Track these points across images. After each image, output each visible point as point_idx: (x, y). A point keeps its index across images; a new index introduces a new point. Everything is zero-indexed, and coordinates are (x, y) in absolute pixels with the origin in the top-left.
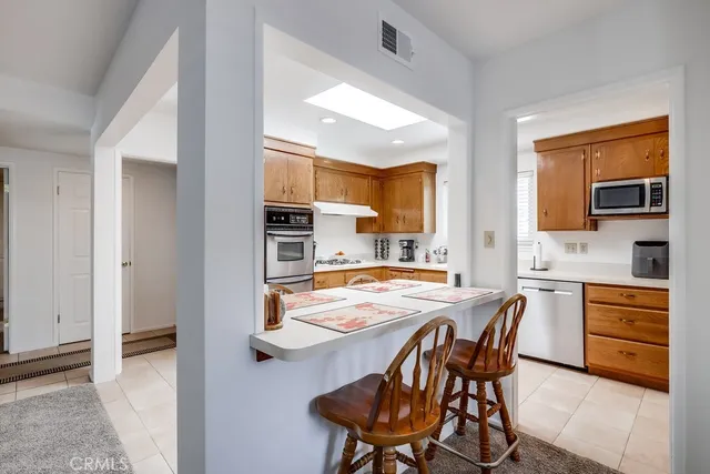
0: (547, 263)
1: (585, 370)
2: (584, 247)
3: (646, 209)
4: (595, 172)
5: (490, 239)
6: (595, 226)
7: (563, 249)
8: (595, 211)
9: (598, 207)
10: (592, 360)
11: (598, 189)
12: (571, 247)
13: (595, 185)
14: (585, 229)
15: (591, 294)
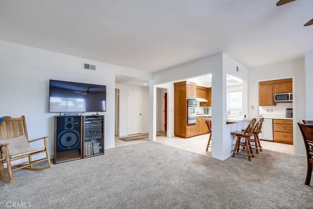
0: (261, 115)
1: (273, 141)
2: (272, 110)
3: (289, 101)
4: (275, 91)
5: (253, 107)
6: (275, 105)
7: (266, 111)
8: (275, 101)
9: (276, 100)
10: (275, 138)
11: (276, 95)
12: (268, 110)
13: (275, 94)
14: (272, 105)
15: (275, 122)
